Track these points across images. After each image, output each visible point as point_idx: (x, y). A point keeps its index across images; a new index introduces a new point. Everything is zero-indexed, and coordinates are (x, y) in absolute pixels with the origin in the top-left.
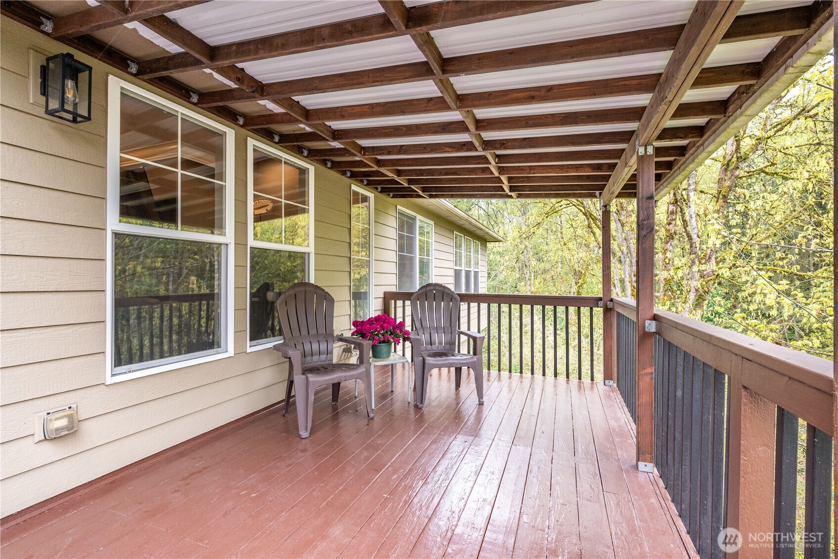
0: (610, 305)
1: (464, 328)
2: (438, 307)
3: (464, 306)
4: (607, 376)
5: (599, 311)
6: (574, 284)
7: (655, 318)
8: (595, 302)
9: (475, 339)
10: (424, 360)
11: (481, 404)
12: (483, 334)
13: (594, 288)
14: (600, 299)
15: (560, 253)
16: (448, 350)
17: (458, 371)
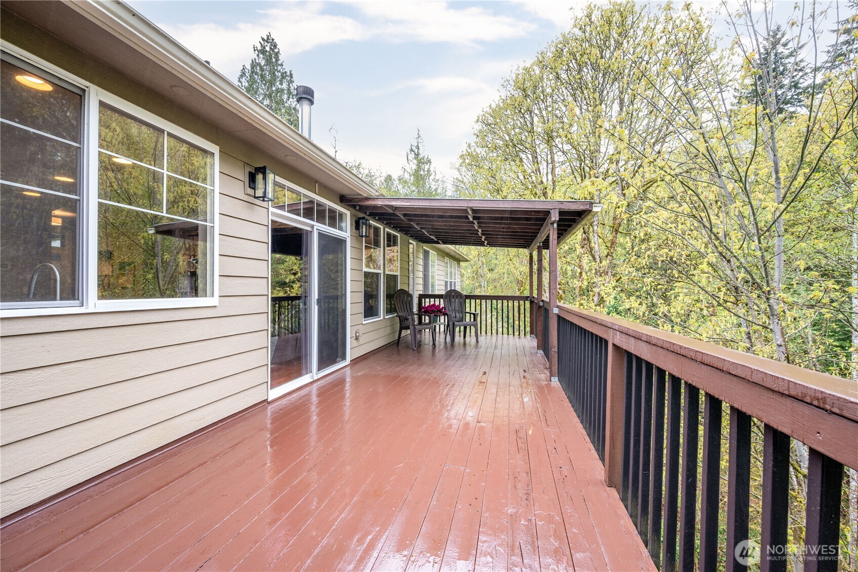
0: (532, 299)
1: (468, 310)
2: (455, 301)
3: (468, 301)
4: (532, 333)
5: (528, 304)
6: (517, 290)
7: (543, 301)
8: (526, 298)
9: (474, 314)
10: (454, 323)
11: (477, 342)
12: (478, 311)
13: (527, 293)
14: (528, 297)
15: (507, 267)
16: (461, 320)
17: (465, 328)
